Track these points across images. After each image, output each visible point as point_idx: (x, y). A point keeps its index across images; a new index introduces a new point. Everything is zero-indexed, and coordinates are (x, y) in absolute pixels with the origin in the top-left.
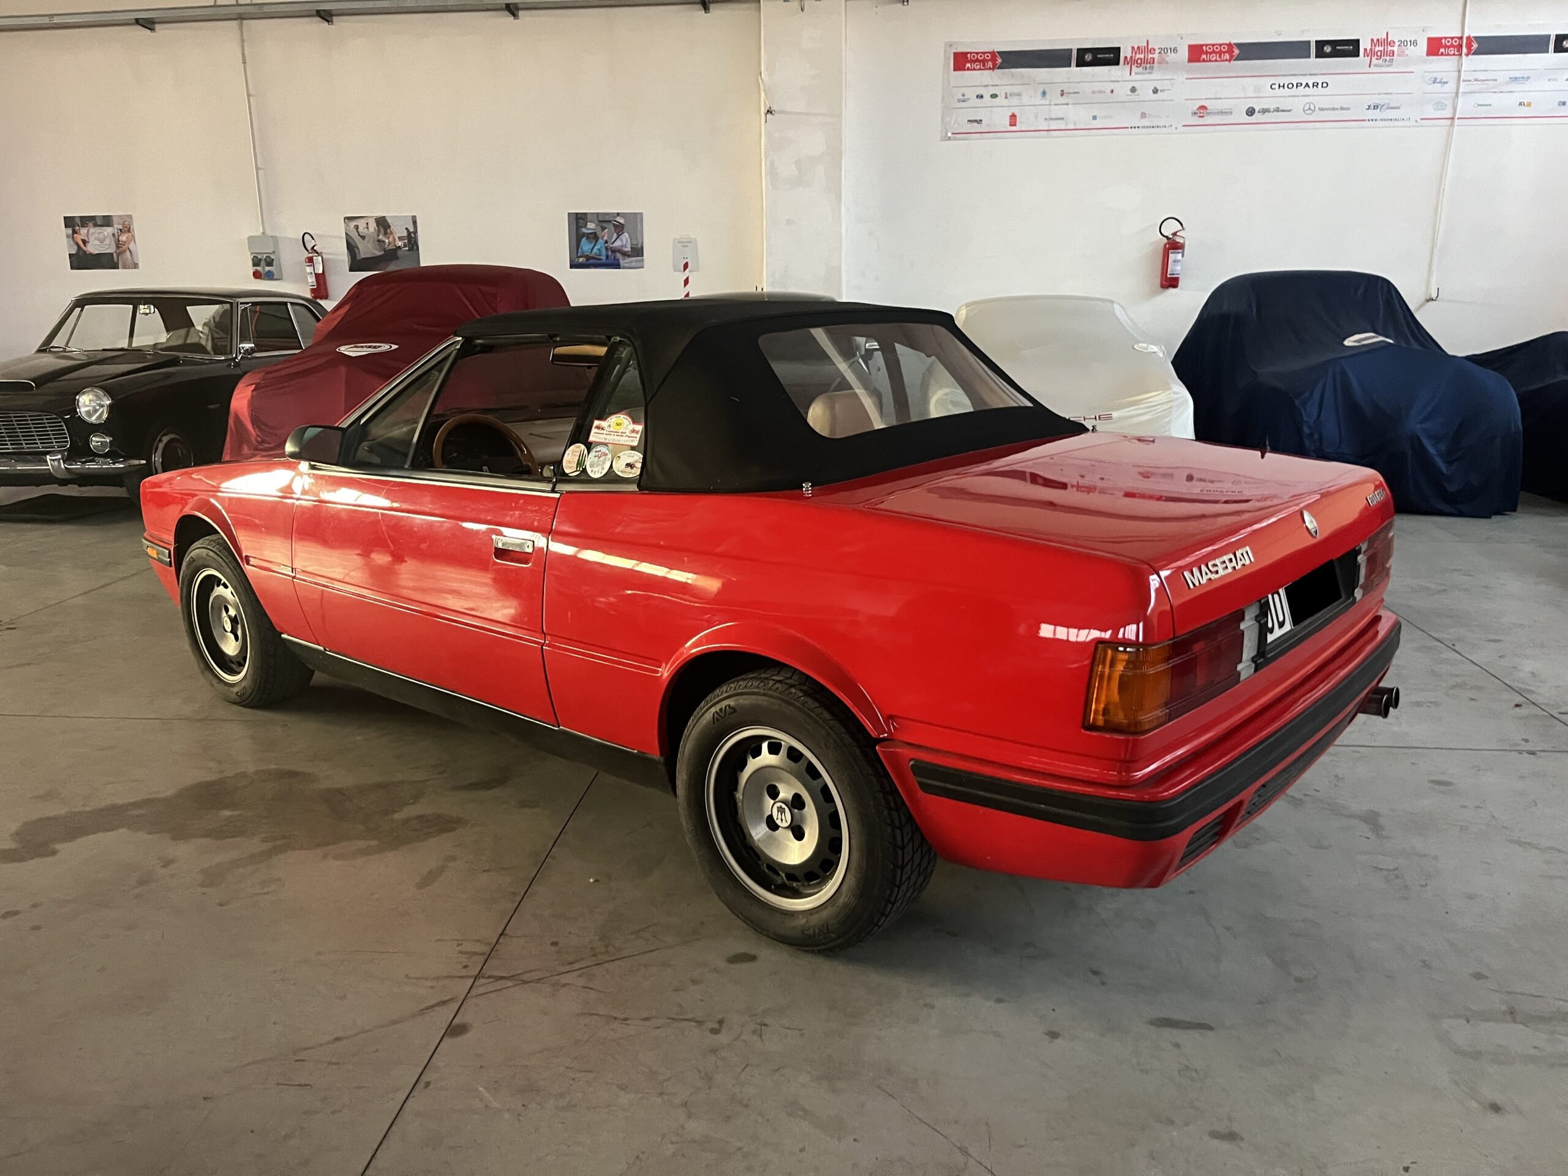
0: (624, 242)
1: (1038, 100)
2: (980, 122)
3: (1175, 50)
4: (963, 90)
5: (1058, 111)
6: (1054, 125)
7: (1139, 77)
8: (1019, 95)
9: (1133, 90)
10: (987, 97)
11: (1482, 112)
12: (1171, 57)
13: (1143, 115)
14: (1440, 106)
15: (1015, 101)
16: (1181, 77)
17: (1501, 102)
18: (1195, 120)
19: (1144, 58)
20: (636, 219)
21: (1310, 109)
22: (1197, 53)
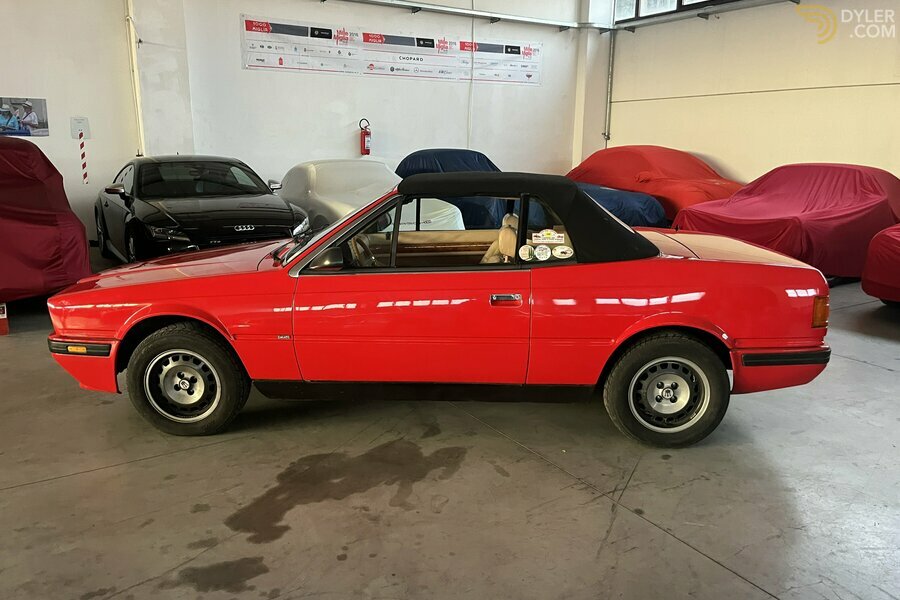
0: (33, 118)
1: (293, 52)
2: (263, 61)
3: (357, 35)
4: (254, 42)
5: (304, 59)
6: (302, 66)
7: (341, 46)
8: (283, 48)
9: (339, 52)
10: (266, 47)
11: (482, 77)
12: (355, 38)
13: (345, 66)
14: (466, 74)
15: (281, 51)
16: (360, 49)
17: (489, 73)
18: (369, 71)
19: (343, 37)
20: (41, 103)
21: (416, 71)
22: (367, 37)
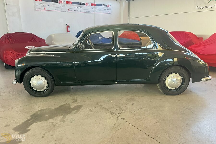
1: (48, 6)
2: (40, 8)
4: (37, 4)
5: (51, 8)
6: (51, 10)
8: (45, 5)
9: (60, 6)
10: (41, 5)
11: (97, 12)
12: (64, 2)
13: (62, 10)
14: (93, 11)
16: (66, 5)
17: (99, 11)
18: (68, 11)
19: (61, 2)
21: (80, 11)
22: (67, 2)
